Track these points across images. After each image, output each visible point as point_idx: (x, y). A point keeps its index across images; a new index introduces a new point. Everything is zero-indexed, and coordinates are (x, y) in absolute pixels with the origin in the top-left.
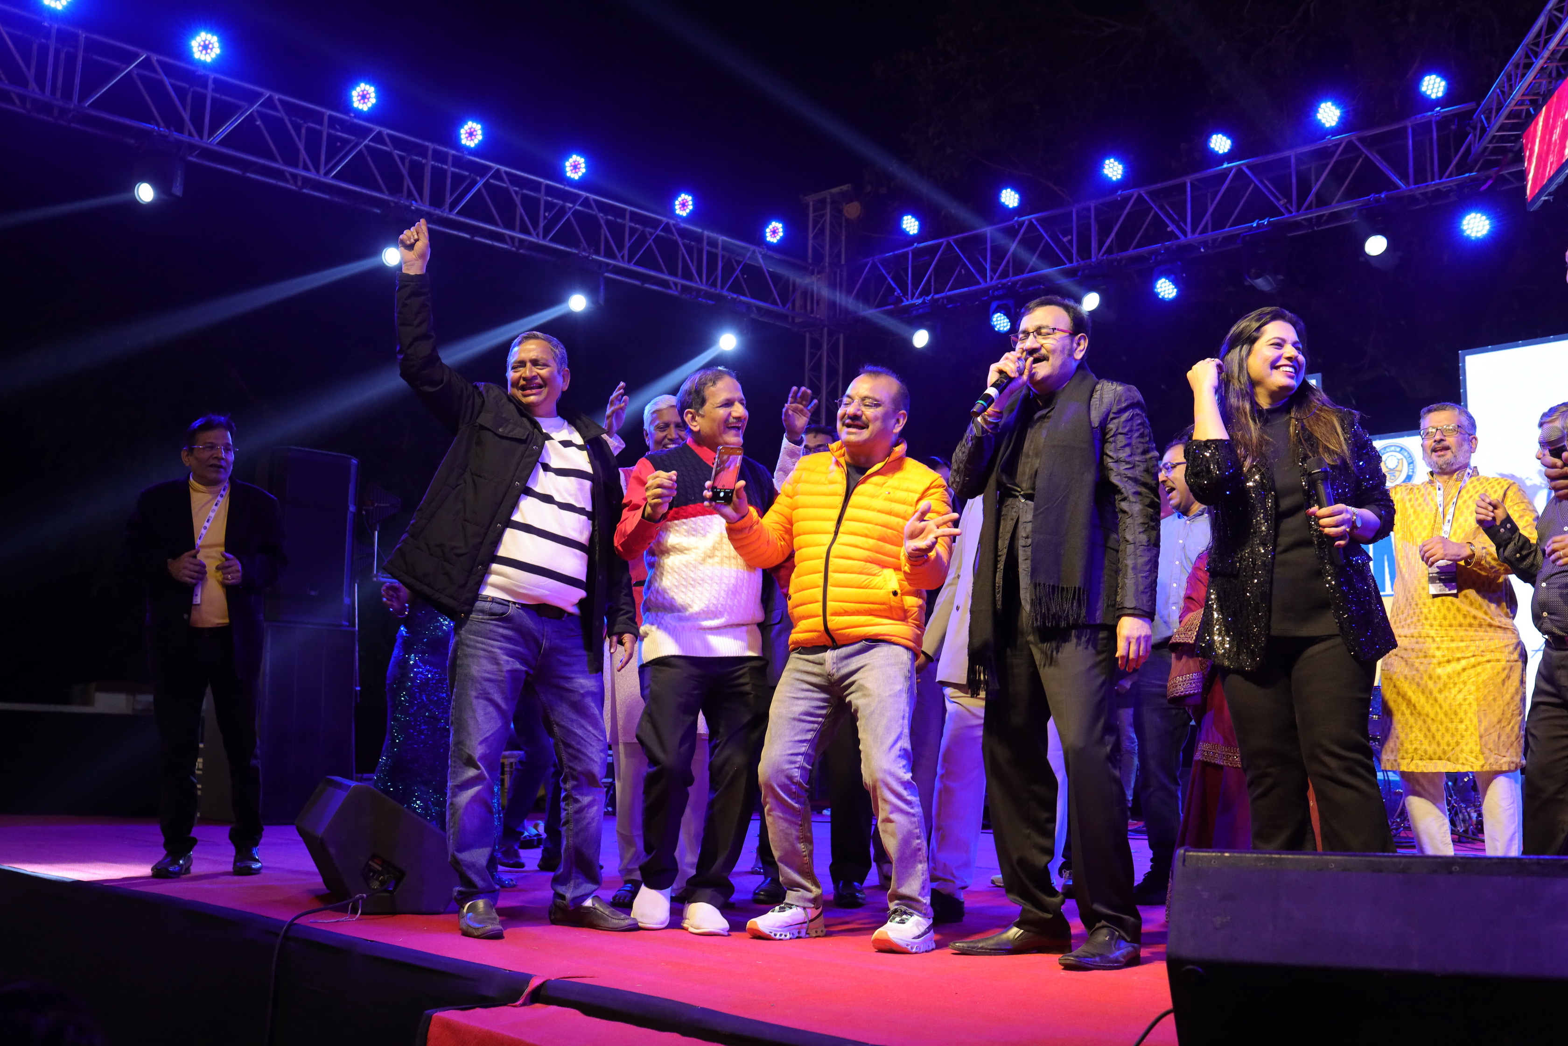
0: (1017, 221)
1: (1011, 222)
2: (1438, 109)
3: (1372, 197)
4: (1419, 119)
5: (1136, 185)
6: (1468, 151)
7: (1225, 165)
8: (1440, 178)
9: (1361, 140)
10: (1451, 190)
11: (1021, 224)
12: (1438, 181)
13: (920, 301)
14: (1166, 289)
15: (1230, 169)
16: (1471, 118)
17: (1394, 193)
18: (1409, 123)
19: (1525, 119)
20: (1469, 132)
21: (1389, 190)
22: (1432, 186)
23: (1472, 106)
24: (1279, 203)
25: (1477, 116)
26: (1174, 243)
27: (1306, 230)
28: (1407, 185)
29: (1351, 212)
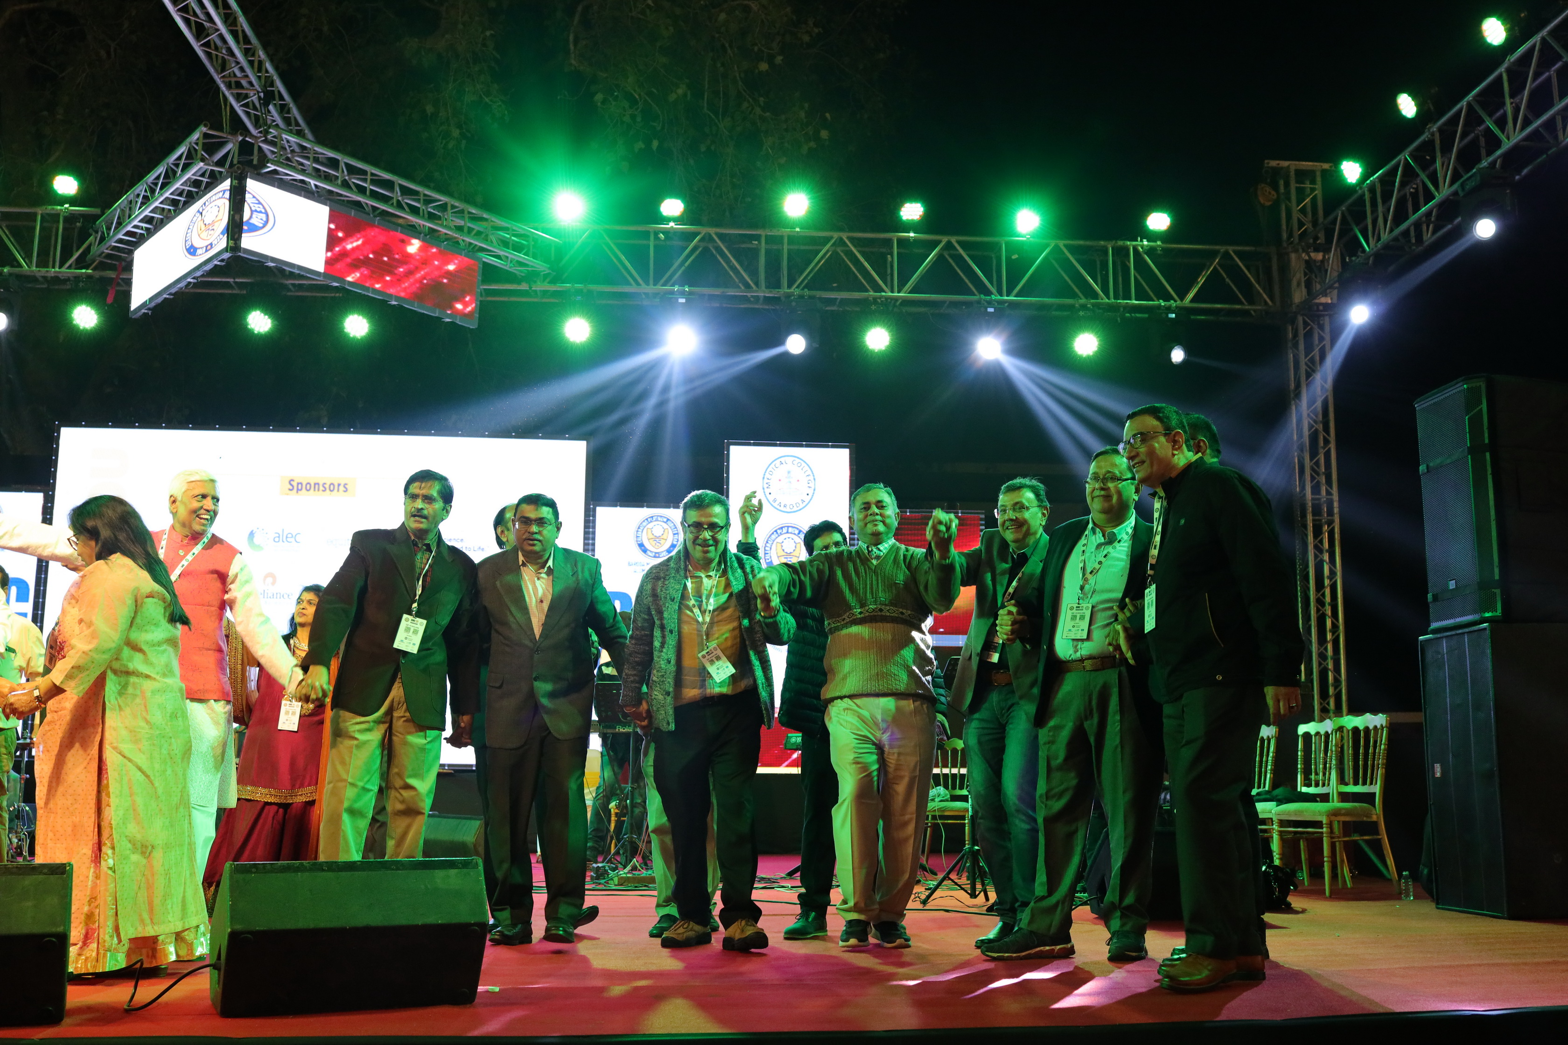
2: (67, 206)
4: (49, 210)
6: (88, 249)
8: (60, 267)
10: (68, 280)
12: (58, 269)
16: (94, 223)
17: (17, 270)
18: (40, 211)
19: (139, 239)
20: (91, 235)
21: (12, 266)
22: (51, 273)
23: (93, 211)
25: (100, 223)
28: (29, 265)
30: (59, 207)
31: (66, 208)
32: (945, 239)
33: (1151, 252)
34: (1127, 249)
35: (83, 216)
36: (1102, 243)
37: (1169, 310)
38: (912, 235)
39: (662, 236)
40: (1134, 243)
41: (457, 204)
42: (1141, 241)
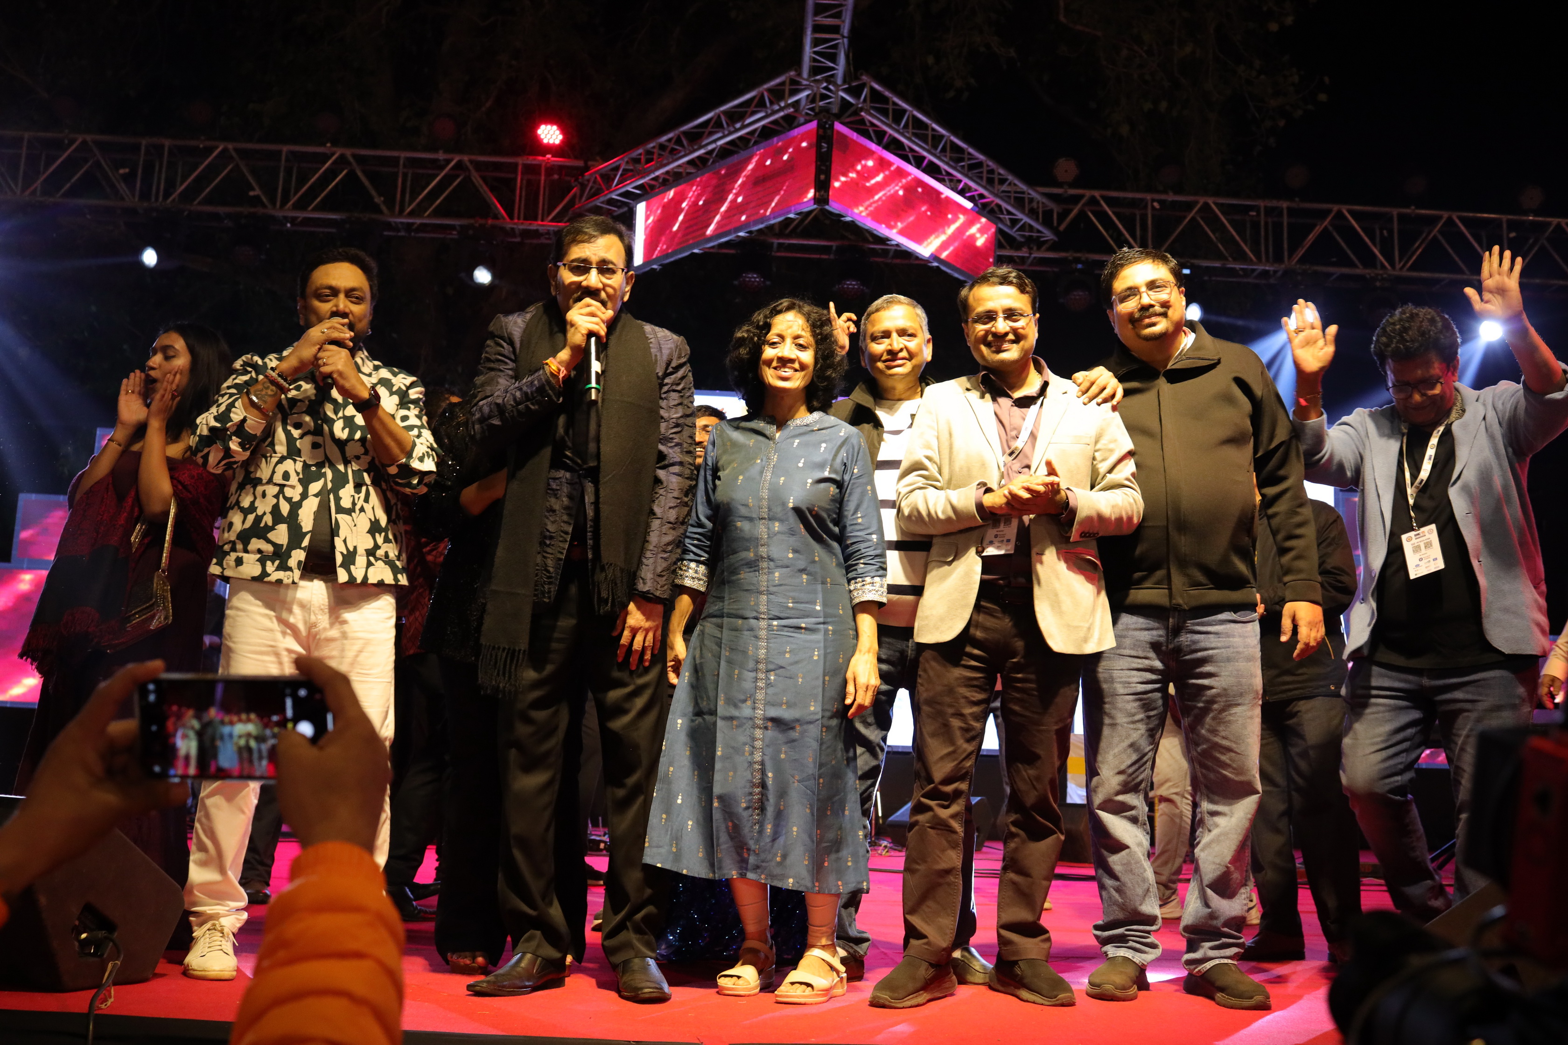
0: (66, 136)
1: (60, 135)
2: (549, 156)
3: (477, 221)
4: (531, 160)
5: (224, 139)
6: (572, 203)
7: (328, 147)
8: (542, 220)
9: (470, 163)
11: (71, 142)
12: (540, 222)
15: (332, 152)
16: (582, 175)
17: (498, 223)
18: (521, 161)
19: (647, 191)
20: (573, 188)
21: (492, 218)
22: (534, 226)
23: (580, 163)
24: (378, 200)
25: (591, 174)
26: (260, 210)
27: (402, 233)
28: (511, 217)
29: (452, 227)
30: (541, 158)
31: (548, 159)
32: (1445, 216)
35: (561, 168)
38: (1413, 210)
39: (1156, 205)
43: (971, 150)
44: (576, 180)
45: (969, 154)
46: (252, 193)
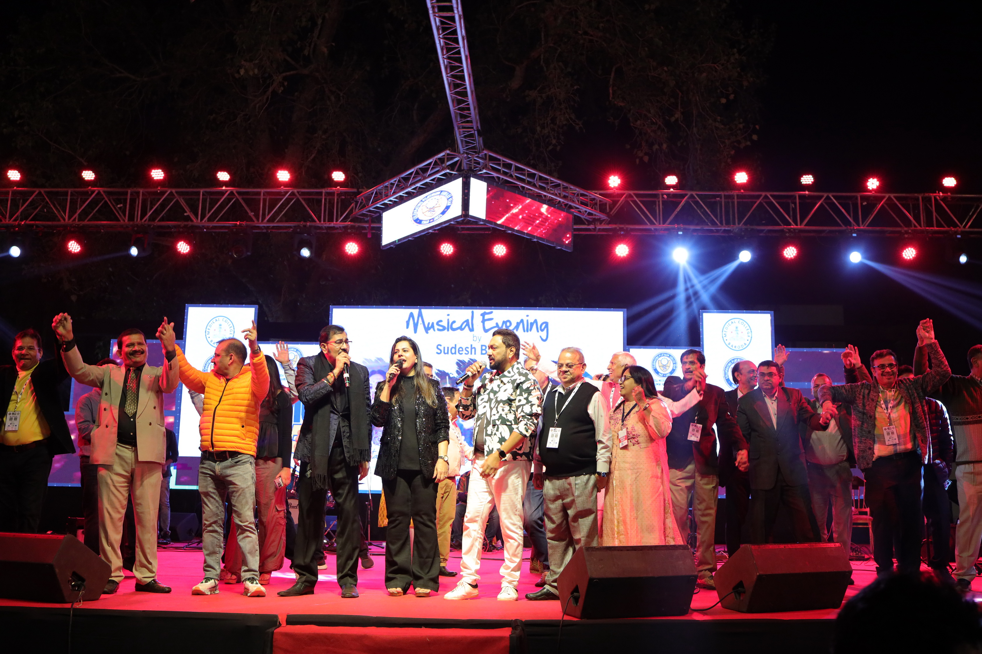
0: (90, 190)
1: (86, 189)
2: (338, 187)
3: (302, 224)
4: (329, 190)
5: (171, 187)
6: (351, 211)
7: (224, 188)
8: (336, 222)
9: (298, 192)
10: (340, 227)
11: (93, 192)
13: (17, 223)
14: (183, 247)
15: (226, 191)
16: (356, 197)
17: (313, 224)
18: (324, 191)
19: (387, 207)
20: (352, 204)
21: (310, 222)
22: (332, 225)
23: (355, 190)
24: (252, 214)
25: (360, 197)
26: (190, 223)
27: (264, 231)
28: (320, 221)
29: (290, 227)
30: (334, 188)
31: (338, 189)
32: (825, 195)
33: (944, 199)
34: (930, 199)
35: (346, 193)
36: (916, 195)
37: (956, 233)
38: (807, 192)
39: (665, 196)
40: (935, 194)
41: (565, 184)
42: (939, 193)
43: (552, 179)
44: (353, 199)
45: (551, 180)
46: (185, 214)
